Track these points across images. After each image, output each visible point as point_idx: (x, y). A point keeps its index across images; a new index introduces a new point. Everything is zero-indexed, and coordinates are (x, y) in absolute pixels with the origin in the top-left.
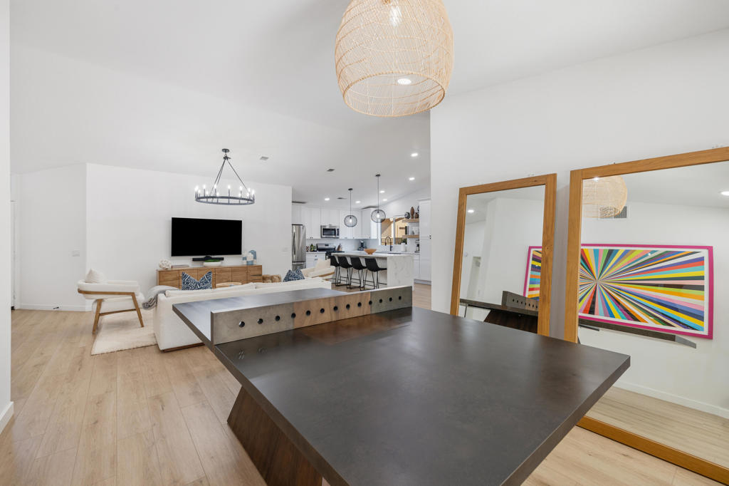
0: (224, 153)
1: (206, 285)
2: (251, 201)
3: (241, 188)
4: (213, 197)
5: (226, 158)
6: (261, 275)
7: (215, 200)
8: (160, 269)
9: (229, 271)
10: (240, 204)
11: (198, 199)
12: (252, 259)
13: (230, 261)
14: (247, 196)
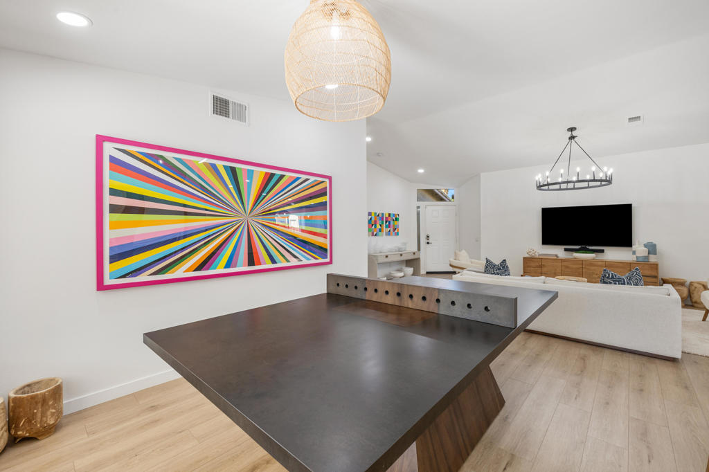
0: (570, 133)
1: (499, 271)
2: (608, 181)
3: (594, 168)
4: (568, 182)
5: (572, 137)
6: (656, 277)
7: (571, 186)
8: (527, 256)
9: (601, 266)
10: (589, 187)
11: (540, 187)
12: (646, 255)
13: (613, 254)
14: (601, 176)
